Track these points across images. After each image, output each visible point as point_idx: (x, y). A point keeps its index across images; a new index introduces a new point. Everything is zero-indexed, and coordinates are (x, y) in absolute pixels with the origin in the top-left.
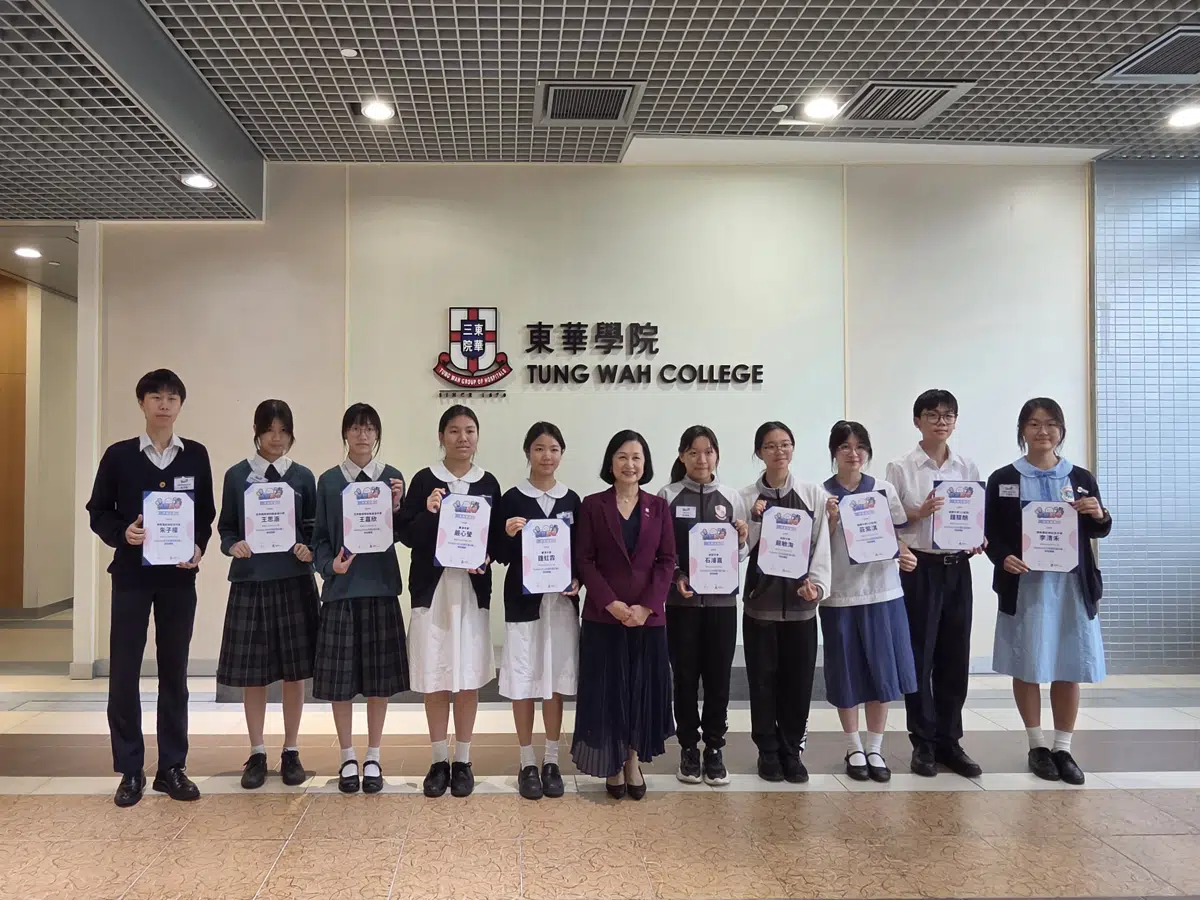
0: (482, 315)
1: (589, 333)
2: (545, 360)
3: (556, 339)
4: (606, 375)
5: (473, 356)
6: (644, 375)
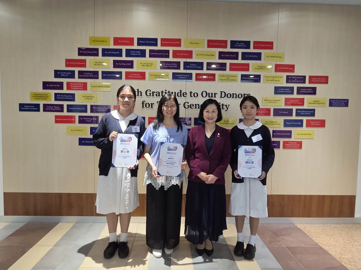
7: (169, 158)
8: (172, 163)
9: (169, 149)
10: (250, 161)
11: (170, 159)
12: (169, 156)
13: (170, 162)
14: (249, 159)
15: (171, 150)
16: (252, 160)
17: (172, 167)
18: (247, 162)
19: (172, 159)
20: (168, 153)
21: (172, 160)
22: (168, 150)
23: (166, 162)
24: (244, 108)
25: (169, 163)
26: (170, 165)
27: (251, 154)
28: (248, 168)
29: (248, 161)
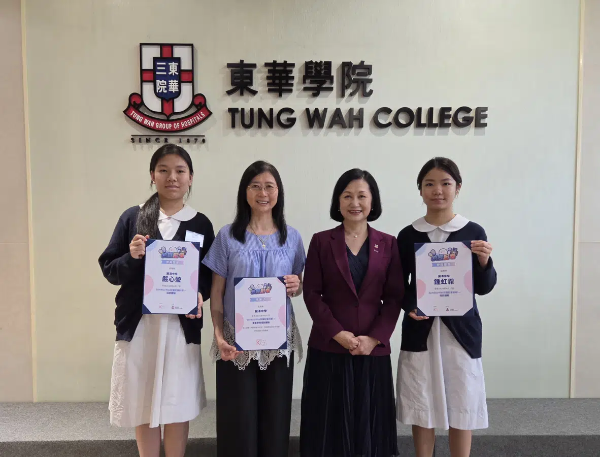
0: (178, 52)
1: (297, 73)
2: (247, 103)
3: (259, 80)
4: (315, 119)
5: (168, 98)
6: (356, 119)
7: (256, 311)
8: (265, 321)
9: (254, 292)
10: (444, 278)
11: (258, 313)
12: (256, 305)
13: (261, 319)
14: (441, 274)
15: (259, 292)
16: (448, 276)
17: (266, 329)
18: (437, 282)
19: (262, 311)
20: (252, 300)
21: (263, 313)
22: (252, 293)
23: (251, 320)
24: (427, 185)
25: (259, 321)
26: (262, 325)
27: (446, 261)
28: (441, 296)
29: (441, 279)
